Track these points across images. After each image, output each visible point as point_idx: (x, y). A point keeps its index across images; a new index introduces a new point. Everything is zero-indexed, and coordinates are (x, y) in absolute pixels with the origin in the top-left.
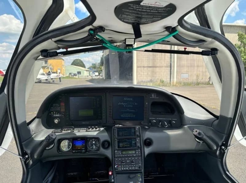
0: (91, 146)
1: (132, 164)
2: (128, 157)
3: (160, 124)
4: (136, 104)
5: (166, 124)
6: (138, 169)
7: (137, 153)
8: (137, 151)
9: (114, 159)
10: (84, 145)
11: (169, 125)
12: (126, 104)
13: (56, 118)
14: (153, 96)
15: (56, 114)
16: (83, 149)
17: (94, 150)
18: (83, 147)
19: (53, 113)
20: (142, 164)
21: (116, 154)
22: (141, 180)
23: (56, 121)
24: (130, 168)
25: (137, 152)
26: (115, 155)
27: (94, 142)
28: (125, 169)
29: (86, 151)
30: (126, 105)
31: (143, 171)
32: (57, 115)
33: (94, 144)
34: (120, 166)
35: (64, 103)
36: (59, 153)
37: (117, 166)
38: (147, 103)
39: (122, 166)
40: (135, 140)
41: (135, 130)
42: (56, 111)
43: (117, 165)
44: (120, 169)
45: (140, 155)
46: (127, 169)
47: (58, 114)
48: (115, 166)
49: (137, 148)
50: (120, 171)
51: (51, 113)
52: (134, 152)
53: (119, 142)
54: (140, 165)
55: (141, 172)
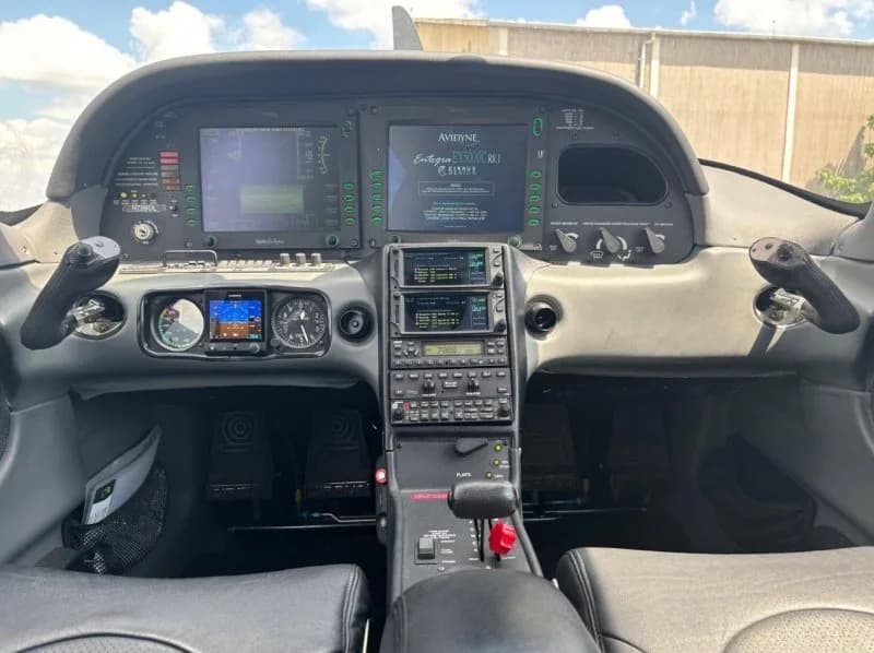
0: (289, 333)
1: (469, 398)
2: (448, 366)
3: (598, 246)
4: (492, 159)
5: (625, 247)
6: (496, 418)
7: (492, 351)
8: (490, 343)
9: (389, 376)
10: (258, 320)
11: (639, 249)
12: (449, 160)
13: (142, 217)
14: (569, 118)
15: (139, 203)
16: (253, 336)
17: (303, 346)
18: (252, 331)
19: (129, 198)
20: (513, 395)
21: (399, 353)
22: (507, 467)
23: (142, 231)
24: (459, 415)
25: (491, 347)
26: (393, 360)
27: (303, 316)
28: (435, 415)
29: (268, 345)
30: (447, 165)
31: (515, 427)
32: (145, 208)
33: (303, 322)
34: (414, 405)
35: (176, 154)
36: (150, 355)
37: (399, 405)
38: (541, 154)
39: (425, 404)
40: (483, 300)
41: (483, 259)
42: (140, 190)
43: (399, 397)
44: (413, 416)
45: (504, 359)
46: (445, 415)
47: (148, 203)
48: (390, 401)
49: (491, 331)
50: (414, 425)
51: (119, 197)
52: (476, 348)
53: (411, 310)
54: (505, 401)
55: (510, 434)
